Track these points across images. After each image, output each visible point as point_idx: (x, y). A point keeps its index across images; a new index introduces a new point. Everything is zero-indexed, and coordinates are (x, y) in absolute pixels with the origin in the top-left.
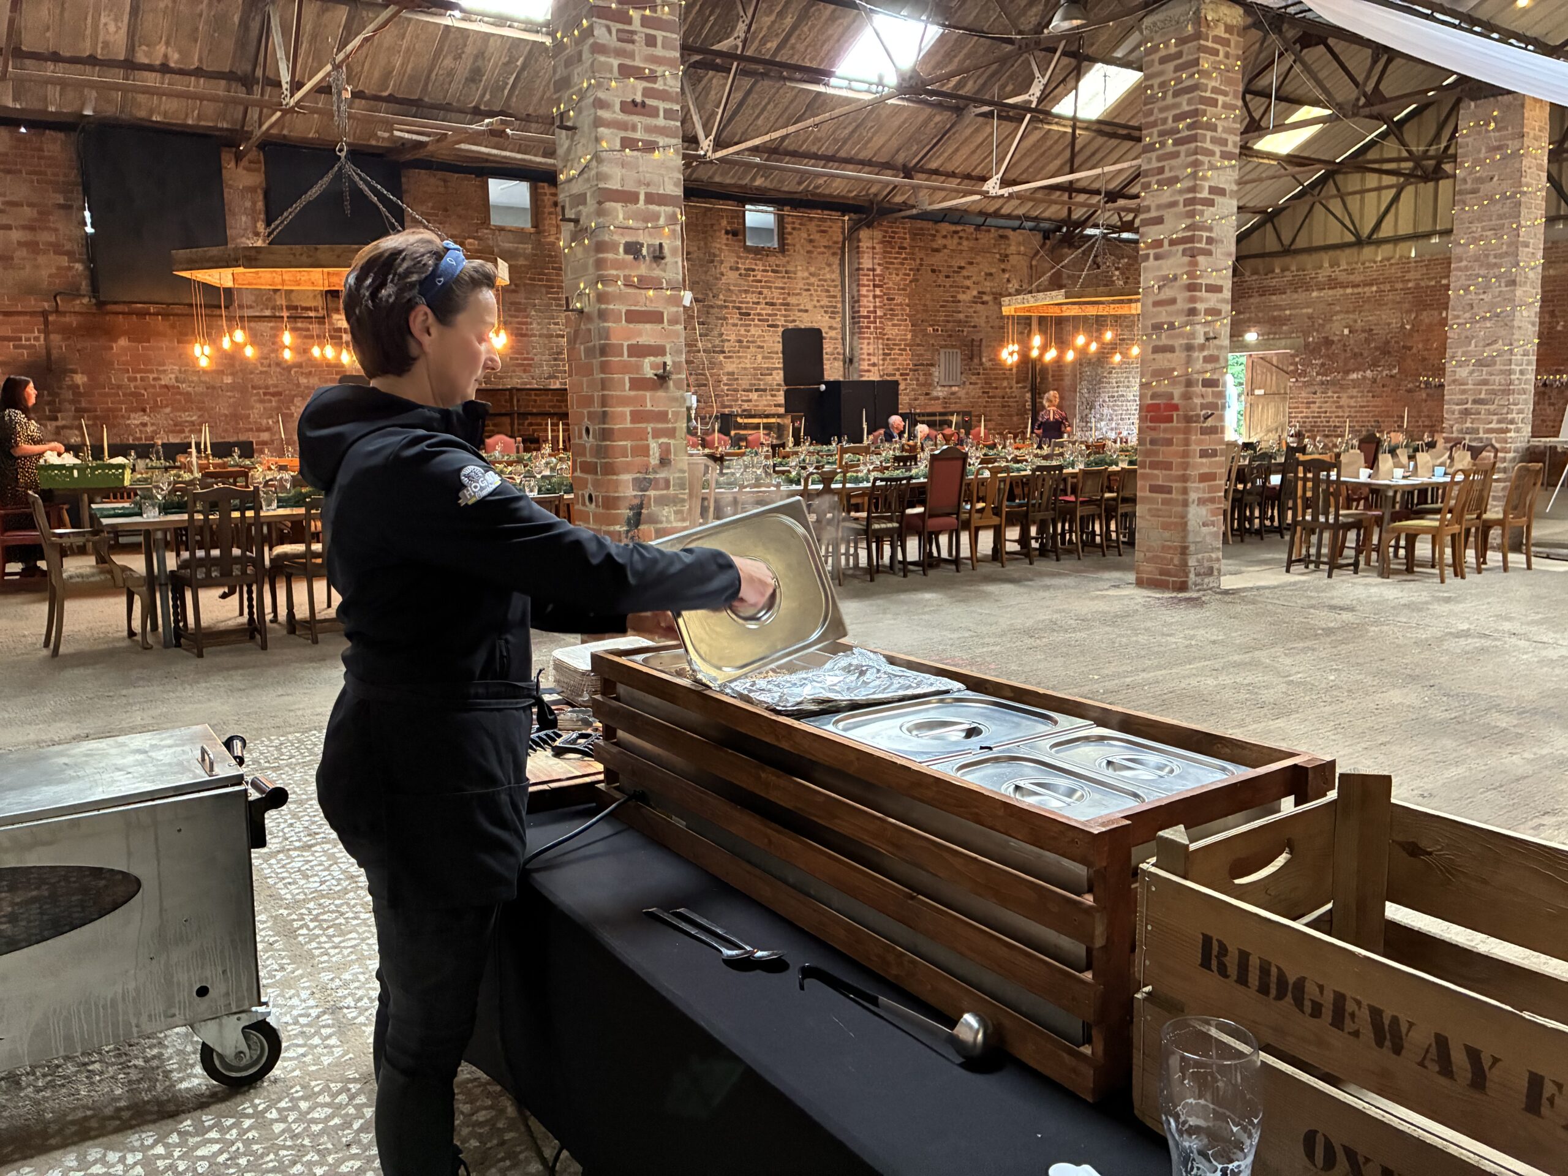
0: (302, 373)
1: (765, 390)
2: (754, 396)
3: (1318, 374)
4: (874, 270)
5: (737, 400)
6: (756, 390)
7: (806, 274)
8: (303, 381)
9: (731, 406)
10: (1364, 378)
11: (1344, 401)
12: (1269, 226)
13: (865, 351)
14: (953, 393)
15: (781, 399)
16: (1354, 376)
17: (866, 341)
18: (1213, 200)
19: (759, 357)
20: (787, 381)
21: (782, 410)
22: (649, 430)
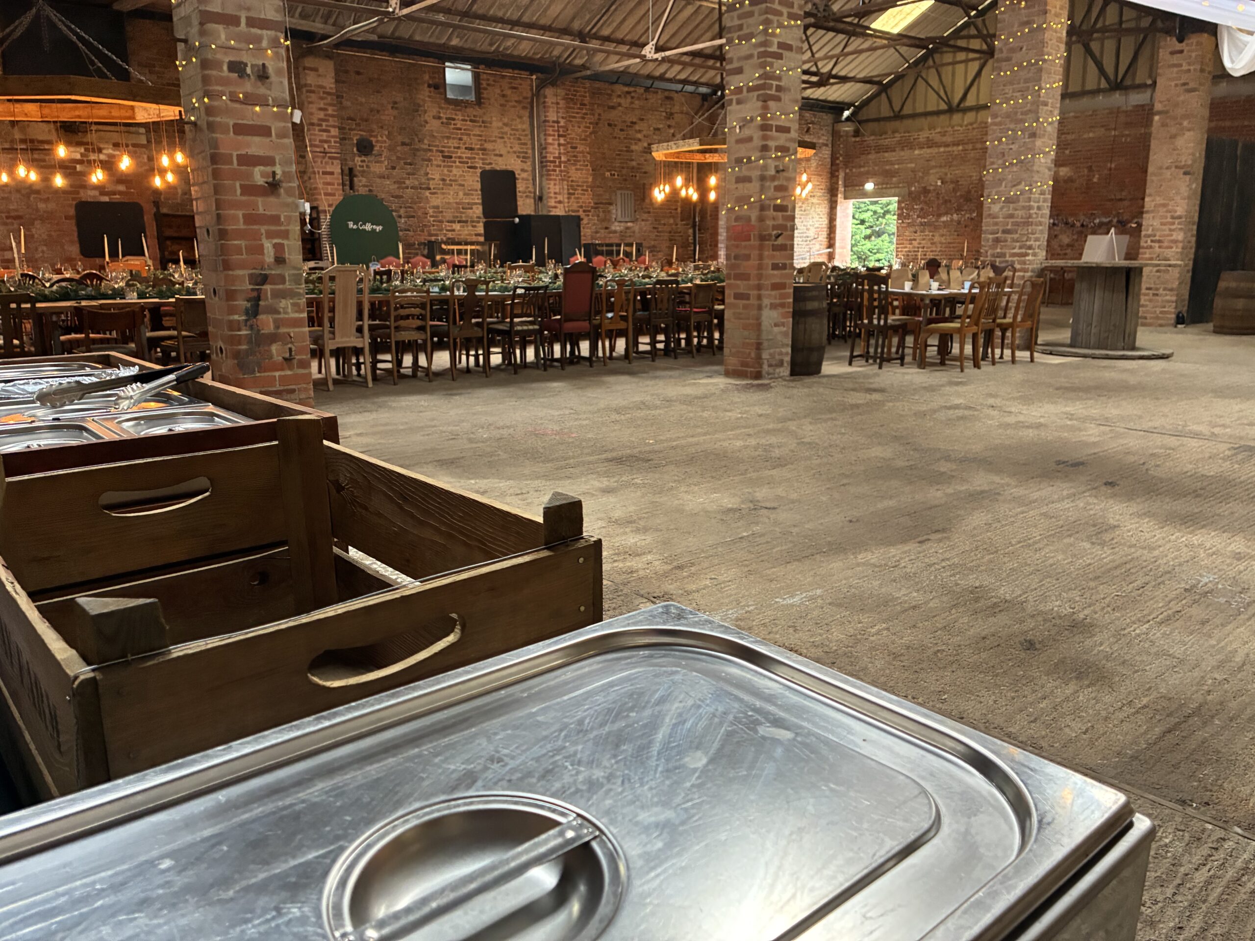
0: (41, 200)
1: (466, 222)
2: (457, 226)
3: (918, 216)
4: (558, 122)
5: (441, 230)
6: (459, 222)
7: (500, 124)
8: (42, 206)
9: (437, 235)
10: (952, 220)
11: (937, 239)
12: (884, 95)
13: (552, 191)
14: (627, 228)
15: (481, 229)
16: (944, 219)
17: (552, 182)
18: (781, 54)
19: (461, 194)
20: (486, 213)
21: (482, 239)
22: (263, 231)
